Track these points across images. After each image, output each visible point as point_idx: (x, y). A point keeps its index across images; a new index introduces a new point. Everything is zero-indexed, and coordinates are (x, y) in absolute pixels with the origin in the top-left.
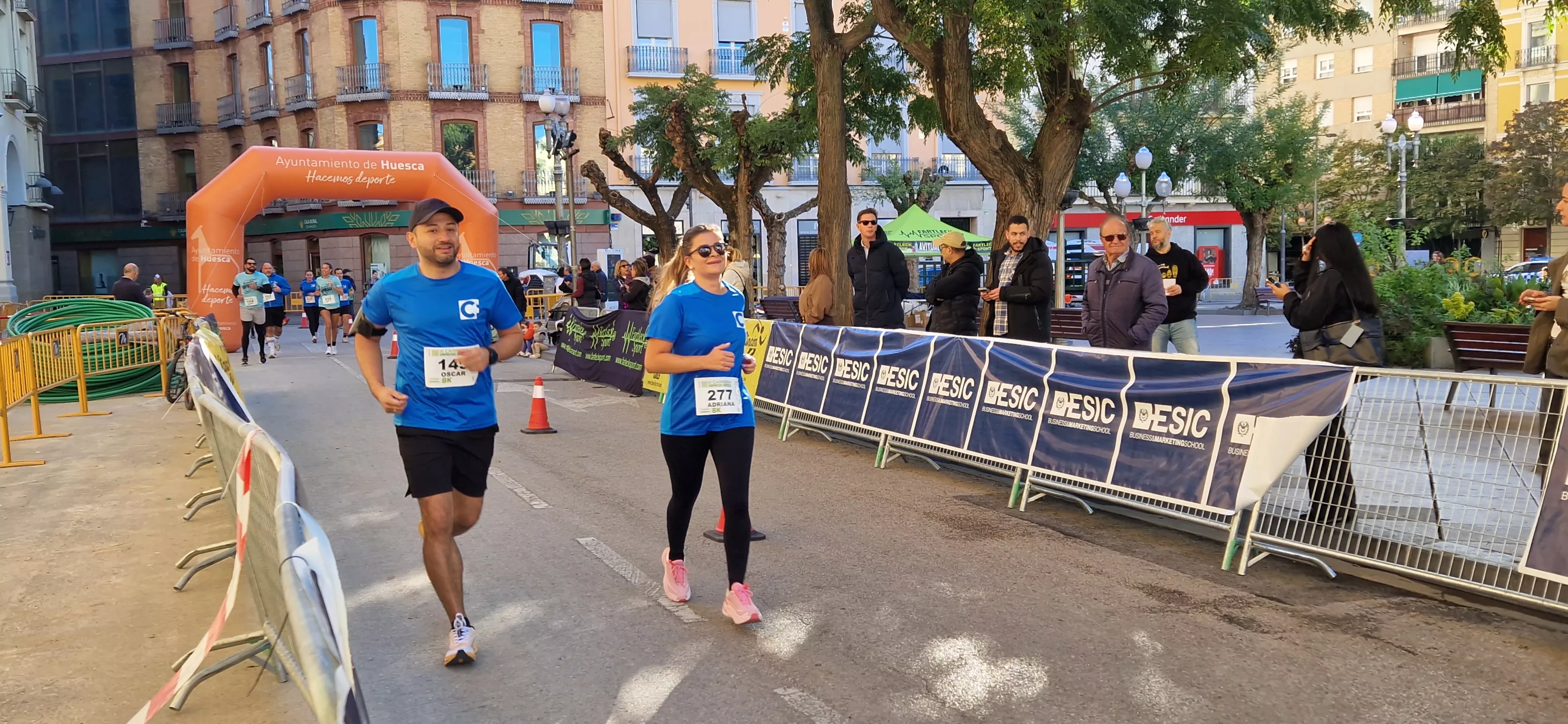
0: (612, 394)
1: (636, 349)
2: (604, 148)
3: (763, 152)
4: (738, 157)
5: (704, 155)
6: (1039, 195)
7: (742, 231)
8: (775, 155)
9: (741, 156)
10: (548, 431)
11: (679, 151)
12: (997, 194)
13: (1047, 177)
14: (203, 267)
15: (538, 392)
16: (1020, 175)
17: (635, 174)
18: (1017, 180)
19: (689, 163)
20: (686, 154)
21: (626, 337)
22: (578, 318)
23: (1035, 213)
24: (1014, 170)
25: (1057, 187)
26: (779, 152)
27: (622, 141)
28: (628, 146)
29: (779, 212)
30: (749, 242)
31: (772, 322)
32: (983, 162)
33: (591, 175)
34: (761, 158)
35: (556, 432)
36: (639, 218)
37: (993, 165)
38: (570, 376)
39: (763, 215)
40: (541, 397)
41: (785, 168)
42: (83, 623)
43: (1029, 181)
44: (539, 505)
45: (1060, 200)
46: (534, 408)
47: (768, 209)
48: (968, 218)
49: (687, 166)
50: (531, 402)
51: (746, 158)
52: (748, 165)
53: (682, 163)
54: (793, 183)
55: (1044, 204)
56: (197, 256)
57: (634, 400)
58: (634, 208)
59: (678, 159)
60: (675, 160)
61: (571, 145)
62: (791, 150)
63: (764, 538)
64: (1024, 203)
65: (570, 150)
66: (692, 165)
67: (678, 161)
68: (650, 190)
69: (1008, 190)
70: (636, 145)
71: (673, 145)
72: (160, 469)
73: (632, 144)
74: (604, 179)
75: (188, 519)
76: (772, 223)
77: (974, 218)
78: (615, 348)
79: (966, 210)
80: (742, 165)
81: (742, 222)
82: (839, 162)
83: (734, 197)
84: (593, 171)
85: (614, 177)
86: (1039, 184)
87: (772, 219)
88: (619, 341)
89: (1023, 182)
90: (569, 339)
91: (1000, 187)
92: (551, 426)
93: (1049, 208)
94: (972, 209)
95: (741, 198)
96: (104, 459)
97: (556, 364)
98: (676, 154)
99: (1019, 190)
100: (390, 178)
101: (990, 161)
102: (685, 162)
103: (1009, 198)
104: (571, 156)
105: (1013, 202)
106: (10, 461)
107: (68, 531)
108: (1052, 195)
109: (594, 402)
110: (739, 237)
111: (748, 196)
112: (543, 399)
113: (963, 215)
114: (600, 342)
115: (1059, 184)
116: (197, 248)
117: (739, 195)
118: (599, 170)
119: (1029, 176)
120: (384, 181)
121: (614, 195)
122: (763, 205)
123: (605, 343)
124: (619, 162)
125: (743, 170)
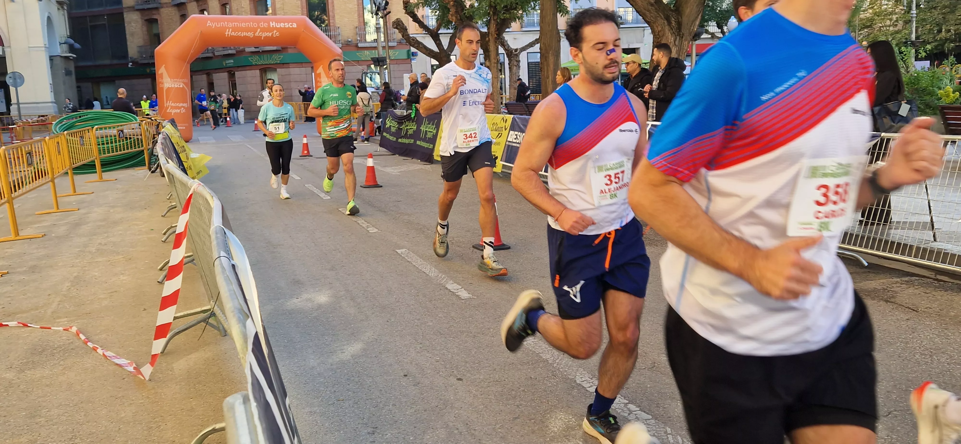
0: (414, 163)
1: (429, 135)
2: (406, 10)
3: (505, 10)
4: (489, 13)
5: (468, 12)
6: (680, 31)
7: (493, 61)
8: (513, 11)
9: (491, 13)
10: (377, 186)
11: (452, 10)
12: (653, 32)
13: (685, 20)
14: (166, 90)
15: (370, 162)
16: (668, 19)
17: (426, 25)
18: (666, 22)
19: (459, 18)
20: (457, 12)
21: (423, 128)
22: (392, 117)
23: (677, 43)
24: (664, 15)
25: (691, 26)
26: (515, 9)
27: (417, 5)
28: (421, 8)
29: (515, 48)
30: (497, 66)
31: (512, 116)
32: (644, 11)
33: (399, 27)
34: (504, 13)
35: (381, 187)
36: (429, 54)
37: (650, 13)
38: (390, 153)
39: (505, 50)
40: (372, 165)
41: (519, 19)
42: (105, 303)
43: (673, 22)
44: (372, 230)
45: (693, 34)
46: (368, 172)
47: (509, 46)
48: (635, 49)
49: (458, 20)
50: (365, 170)
51: (494, 14)
52: (495, 18)
53: (454, 18)
54: (524, 29)
55: (682, 37)
56: (163, 83)
57: (429, 166)
58: (425, 47)
59: (452, 15)
60: (450, 16)
61: (385, 9)
62: (522, 8)
63: (509, 248)
64: (670, 37)
65: (385, 12)
66: (461, 19)
67: (452, 17)
68: (435, 36)
69: (660, 29)
70: (425, 8)
71: (448, 6)
72: (146, 212)
73: (423, 7)
74: (407, 30)
75: (164, 242)
76: (511, 55)
77: (639, 48)
78: (416, 135)
79: (633, 43)
80: (492, 18)
81: (492, 54)
82: (553, 14)
83: (487, 39)
84: (399, 25)
85: (413, 28)
86: (679, 25)
87: (511, 52)
88: (418, 131)
89: (669, 23)
90: (388, 130)
91: (655, 27)
92: (378, 183)
93: (686, 40)
94: (637, 43)
95: (491, 39)
96: (113, 207)
97: (380, 146)
98: (450, 13)
99: (667, 28)
100: (276, 33)
101: (649, 11)
102: (456, 17)
103: (660, 34)
104: (386, 15)
105: (663, 36)
106: (58, 209)
107: (93, 250)
108: (688, 31)
109: (404, 168)
110: (491, 64)
111: (496, 38)
112: (373, 167)
113: (631, 47)
114: (407, 131)
115: (692, 24)
116: (162, 79)
117: (490, 37)
118: (403, 24)
119: (673, 19)
120: (272, 35)
121: (413, 40)
122: (505, 43)
123: (410, 132)
124: (416, 19)
125: (493, 22)
